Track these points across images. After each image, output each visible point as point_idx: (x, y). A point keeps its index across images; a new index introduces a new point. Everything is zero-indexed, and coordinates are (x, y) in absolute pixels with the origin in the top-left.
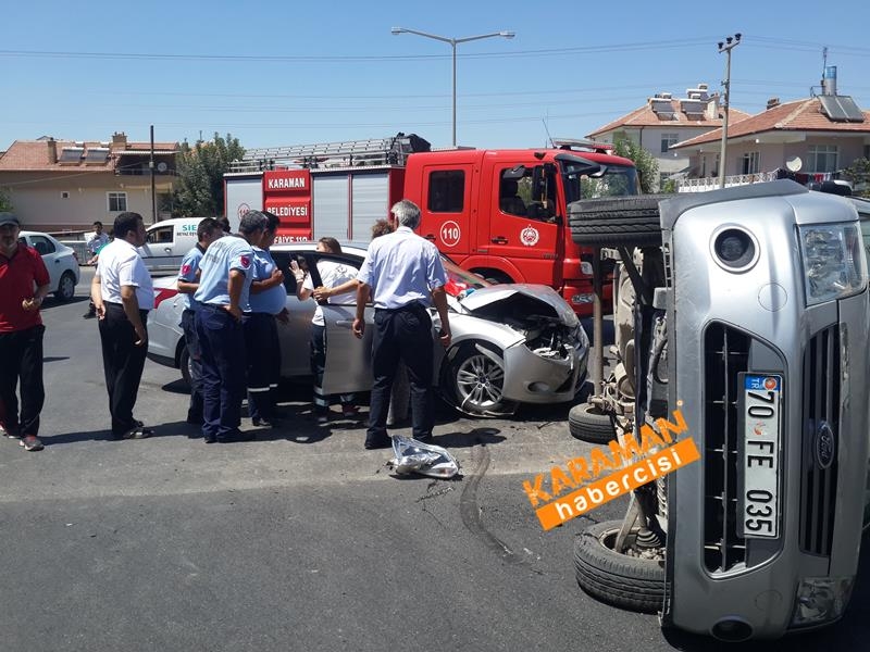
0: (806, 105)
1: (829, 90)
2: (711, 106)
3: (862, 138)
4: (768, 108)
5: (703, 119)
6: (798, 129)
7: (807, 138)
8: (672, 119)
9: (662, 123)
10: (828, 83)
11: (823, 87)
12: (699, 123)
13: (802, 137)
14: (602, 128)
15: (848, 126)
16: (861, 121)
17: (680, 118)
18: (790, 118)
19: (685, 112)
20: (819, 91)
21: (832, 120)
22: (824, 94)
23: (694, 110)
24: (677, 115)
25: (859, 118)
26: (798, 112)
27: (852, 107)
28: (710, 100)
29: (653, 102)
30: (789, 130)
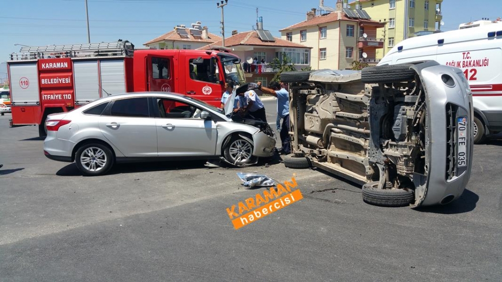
0: (251, 34)
1: (260, 27)
2: (204, 32)
3: (274, 49)
4: (233, 34)
5: (201, 38)
6: (250, 45)
7: (254, 49)
8: (187, 38)
9: (183, 39)
10: (259, 24)
11: (257, 26)
12: (200, 40)
13: (252, 48)
14: (152, 40)
15: (269, 44)
16: (274, 42)
17: (191, 38)
18: (246, 39)
19: (192, 35)
20: (256, 28)
21: (263, 41)
22: (258, 29)
23: (197, 34)
24: (189, 36)
25: (273, 40)
26: (248, 37)
27: (270, 35)
28: (203, 30)
29: (177, 29)
30: (246, 45)
